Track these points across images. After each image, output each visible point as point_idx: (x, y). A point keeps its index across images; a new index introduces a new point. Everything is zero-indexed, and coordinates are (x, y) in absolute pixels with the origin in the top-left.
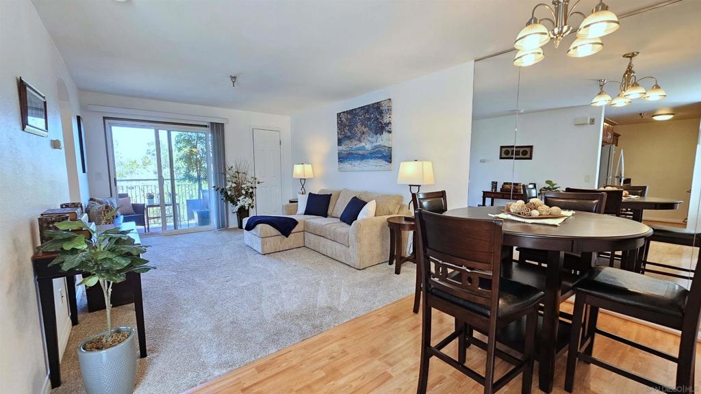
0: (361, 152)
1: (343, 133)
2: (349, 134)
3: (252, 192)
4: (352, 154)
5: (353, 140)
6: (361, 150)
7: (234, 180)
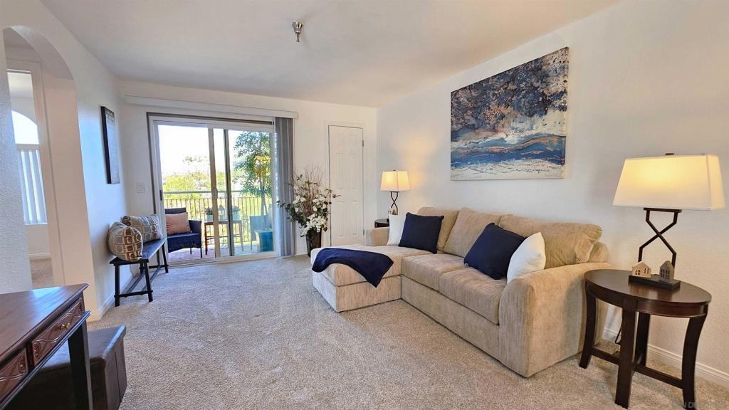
0: (496, 149)
1: (462, 121)
2: (473, 121)
3: (326, 209)
4: (478, 152)
5: (481, 130)
6: (495, 145)
7: (304, 194)
